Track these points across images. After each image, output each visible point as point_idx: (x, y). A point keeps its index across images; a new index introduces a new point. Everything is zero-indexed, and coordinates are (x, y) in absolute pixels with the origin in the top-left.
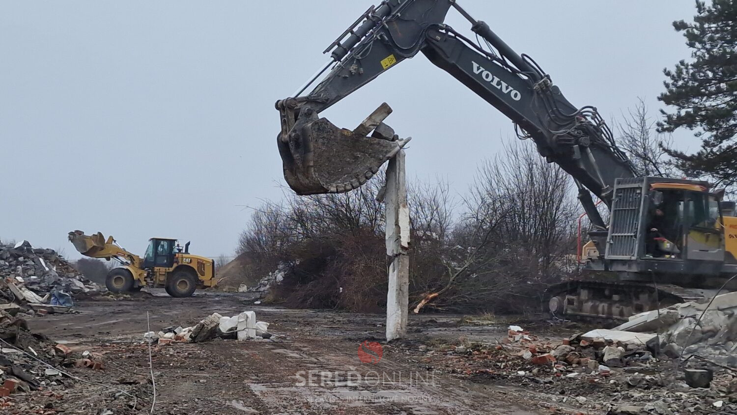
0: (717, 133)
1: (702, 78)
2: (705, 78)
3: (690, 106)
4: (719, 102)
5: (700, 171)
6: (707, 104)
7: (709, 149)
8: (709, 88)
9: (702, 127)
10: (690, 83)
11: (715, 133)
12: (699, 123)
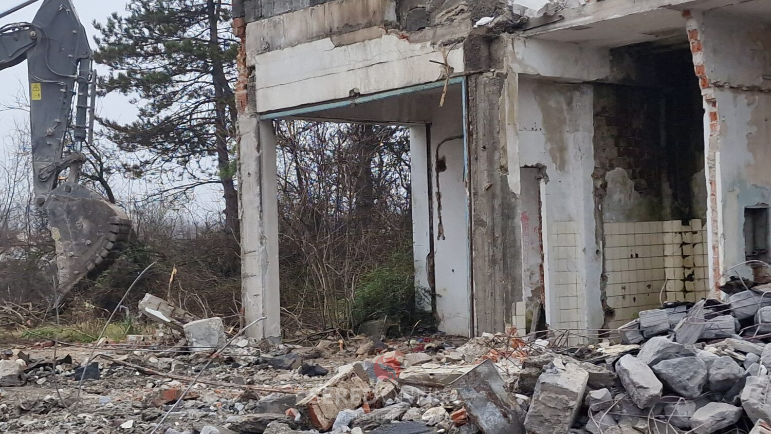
0: (155, 101)
1: (137, 35)
2: (140, 35)
3: (123, 67)
4: (156, 65)
5: (136, 144)
6: (143, 66)
7: (146, 119)
8: (145, 48)
9: (137, 93)
10: (124, 41)
11: (152, 100)
12: (134, 88)
